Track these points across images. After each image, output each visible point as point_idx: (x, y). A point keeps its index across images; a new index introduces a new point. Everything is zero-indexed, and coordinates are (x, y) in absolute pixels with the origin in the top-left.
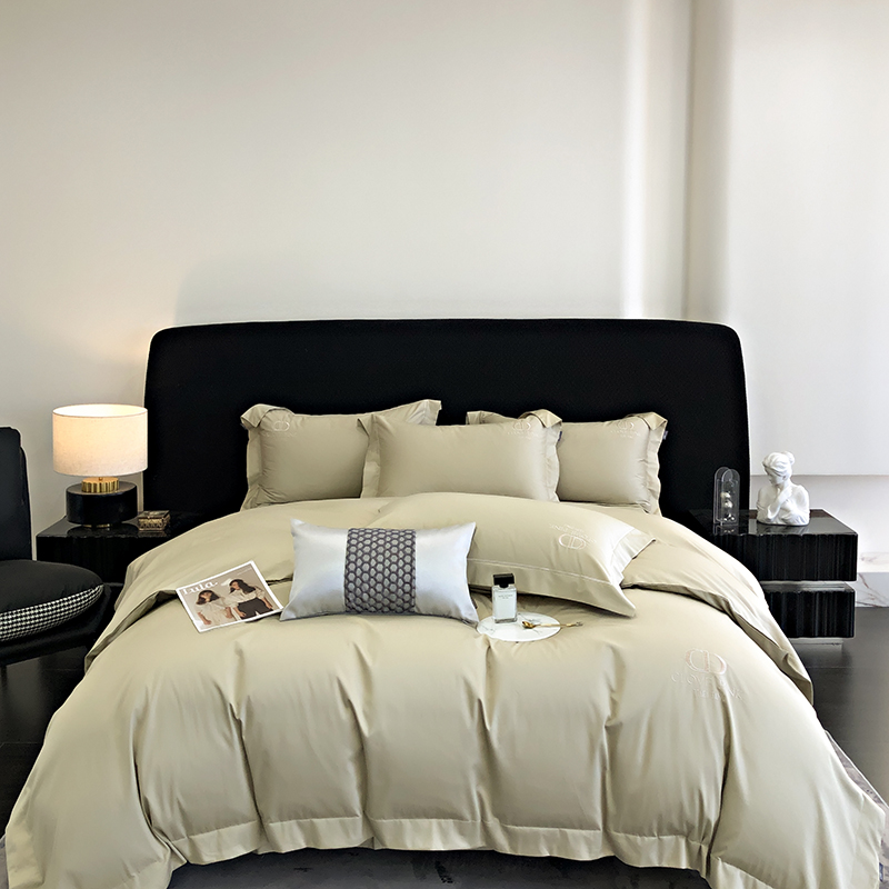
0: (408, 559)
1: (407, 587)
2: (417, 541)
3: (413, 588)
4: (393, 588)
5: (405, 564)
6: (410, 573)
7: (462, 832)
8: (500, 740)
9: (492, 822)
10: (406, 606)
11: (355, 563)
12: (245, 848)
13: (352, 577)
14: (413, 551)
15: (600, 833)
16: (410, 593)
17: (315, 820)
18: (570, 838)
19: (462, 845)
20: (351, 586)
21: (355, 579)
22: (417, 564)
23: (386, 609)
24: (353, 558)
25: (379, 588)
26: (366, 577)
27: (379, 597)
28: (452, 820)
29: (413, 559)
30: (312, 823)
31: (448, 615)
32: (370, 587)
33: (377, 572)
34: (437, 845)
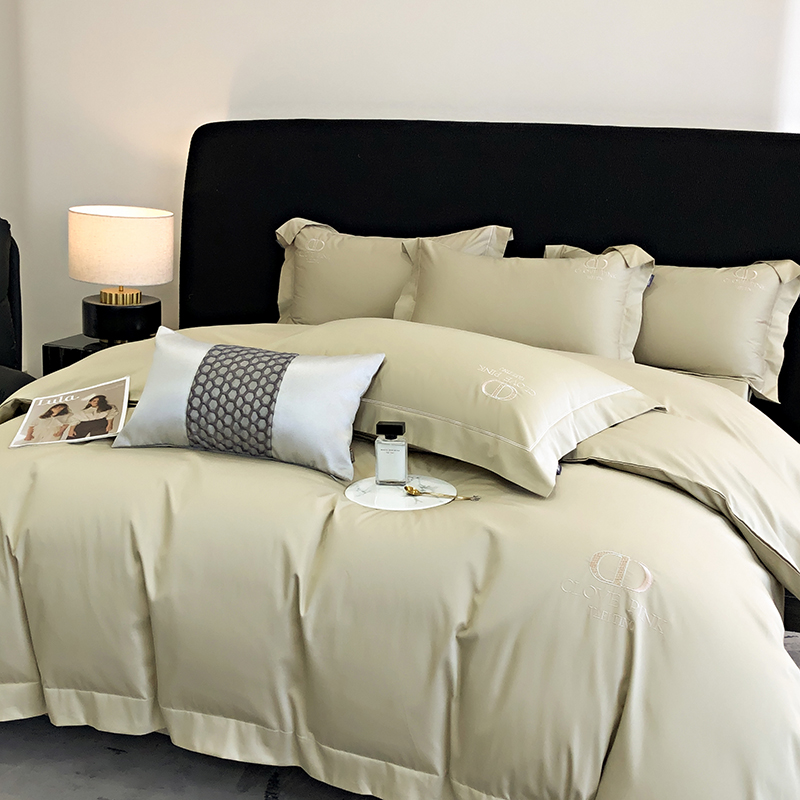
0: (269, 388)
1: (262, 425)
2: (290, 367)
3: (269, 425)
4: (245, 422)
5: (265, 393)
6: (268, 407)
7: (266, 742)
8: (316, 632)
9: (306, 737)
10: (261, 447)
11: (203, 385)
12: (22, 711)
13: (196, 402)
14: (280, 378)
15: (438, 778)
16: (264, 431)
17: (95, 694)
18: (398, 779)
19: (265, 758)
20: (195, 414)
21: (200, 406)
22: (280, 397)
23: (238, 449)
24: (202, 379)
25: (228, 420)
26: (213, 404)
27: (228, 433)
28: (254, 725)
29: (276, 389)
30: (93, 697)
31: (311, 465)
32: (218, 418)
33: (228, 400)
34: (232, 753)
